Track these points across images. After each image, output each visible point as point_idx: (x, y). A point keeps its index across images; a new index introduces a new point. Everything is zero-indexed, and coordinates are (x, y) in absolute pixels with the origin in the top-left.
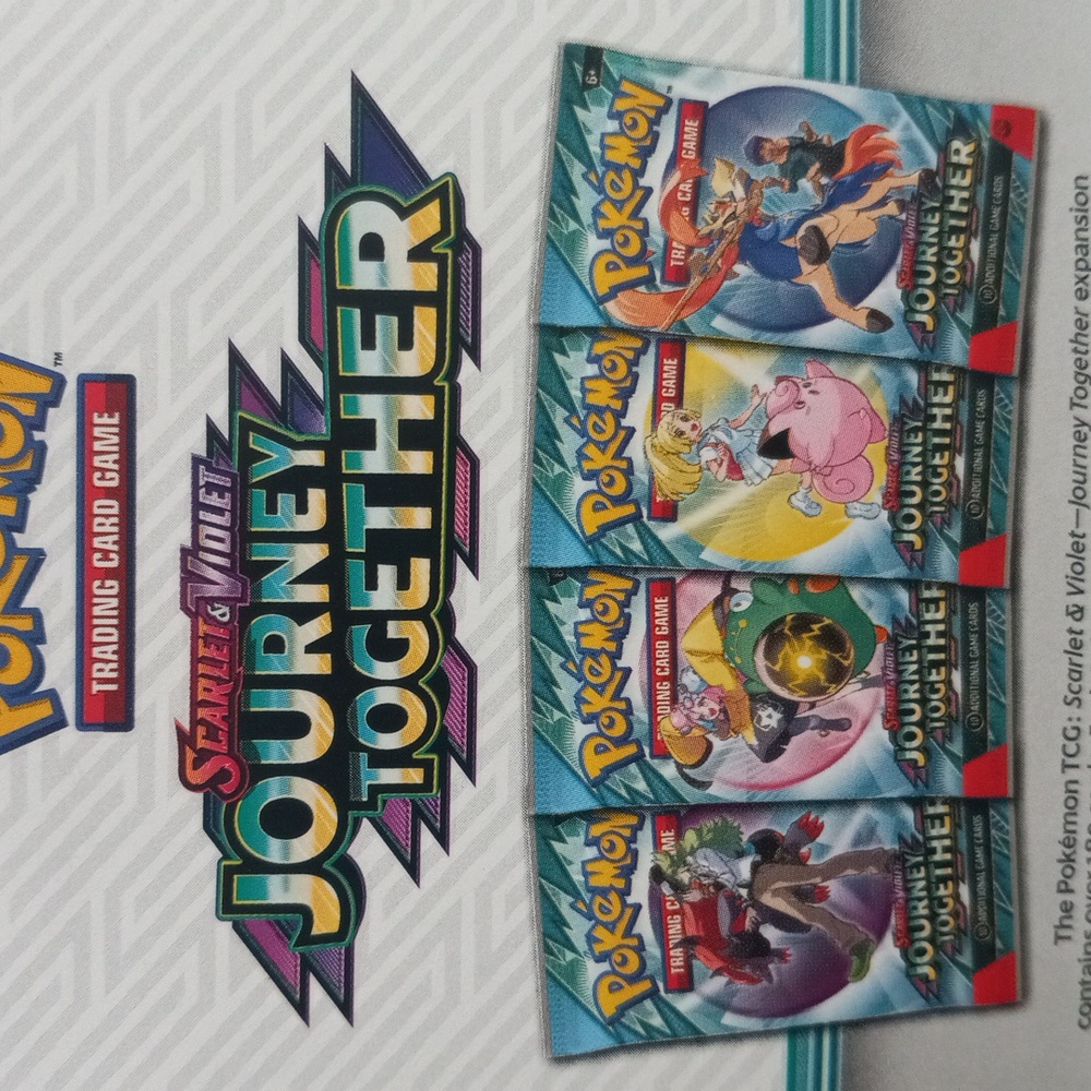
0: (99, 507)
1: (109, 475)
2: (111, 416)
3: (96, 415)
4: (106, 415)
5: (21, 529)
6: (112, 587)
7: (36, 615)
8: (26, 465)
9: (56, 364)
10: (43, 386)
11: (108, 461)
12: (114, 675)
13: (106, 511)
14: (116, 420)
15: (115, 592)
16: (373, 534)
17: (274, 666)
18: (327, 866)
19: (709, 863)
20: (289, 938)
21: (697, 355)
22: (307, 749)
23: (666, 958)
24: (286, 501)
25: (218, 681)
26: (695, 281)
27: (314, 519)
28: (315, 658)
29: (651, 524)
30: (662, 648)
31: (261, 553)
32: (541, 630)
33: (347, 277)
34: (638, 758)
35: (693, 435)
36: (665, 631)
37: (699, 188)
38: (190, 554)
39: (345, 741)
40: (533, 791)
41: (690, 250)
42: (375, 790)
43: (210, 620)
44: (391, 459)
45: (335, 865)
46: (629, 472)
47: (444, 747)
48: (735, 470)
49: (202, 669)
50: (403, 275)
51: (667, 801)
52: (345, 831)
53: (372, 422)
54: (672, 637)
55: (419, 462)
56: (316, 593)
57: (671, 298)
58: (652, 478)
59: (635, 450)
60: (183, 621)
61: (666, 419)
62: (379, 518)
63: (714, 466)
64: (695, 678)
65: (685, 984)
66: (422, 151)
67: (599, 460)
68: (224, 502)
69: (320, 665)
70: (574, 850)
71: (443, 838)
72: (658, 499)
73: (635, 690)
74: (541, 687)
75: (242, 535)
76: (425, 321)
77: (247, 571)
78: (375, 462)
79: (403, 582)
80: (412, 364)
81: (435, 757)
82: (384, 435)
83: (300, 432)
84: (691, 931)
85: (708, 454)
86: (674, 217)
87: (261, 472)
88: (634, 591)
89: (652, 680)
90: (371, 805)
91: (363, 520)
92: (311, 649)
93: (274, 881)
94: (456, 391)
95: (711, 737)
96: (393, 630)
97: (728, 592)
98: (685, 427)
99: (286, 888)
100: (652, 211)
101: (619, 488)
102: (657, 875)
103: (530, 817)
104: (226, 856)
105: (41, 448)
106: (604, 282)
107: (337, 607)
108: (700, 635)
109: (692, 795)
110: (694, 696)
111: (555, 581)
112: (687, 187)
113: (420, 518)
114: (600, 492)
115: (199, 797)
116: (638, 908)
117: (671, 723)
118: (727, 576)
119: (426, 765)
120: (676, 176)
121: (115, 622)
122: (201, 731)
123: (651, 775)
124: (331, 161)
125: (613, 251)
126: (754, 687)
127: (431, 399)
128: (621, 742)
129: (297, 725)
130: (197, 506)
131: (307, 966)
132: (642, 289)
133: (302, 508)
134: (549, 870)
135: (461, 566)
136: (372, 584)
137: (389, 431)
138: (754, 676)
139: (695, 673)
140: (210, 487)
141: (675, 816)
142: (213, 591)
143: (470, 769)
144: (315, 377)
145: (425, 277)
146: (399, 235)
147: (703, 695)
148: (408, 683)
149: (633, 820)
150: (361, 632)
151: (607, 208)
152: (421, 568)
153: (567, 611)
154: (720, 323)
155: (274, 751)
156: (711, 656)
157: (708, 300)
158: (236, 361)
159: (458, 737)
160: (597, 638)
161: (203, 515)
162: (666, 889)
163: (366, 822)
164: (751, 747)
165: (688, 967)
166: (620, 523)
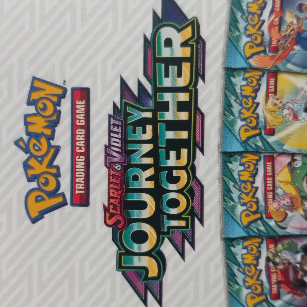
0: (79, 132)
1: (81, 121)
2: (82, 101)
3: (77, 101)
4: (80, 101)
5: (53, 139)
6: (82, 159)
7: (58, 168)
8: (54, 118)
9: (64, 84)
10: (60, 92)
11: (81, 116)
12: (83, 188)
13: (80, 133)
14: (84, 103)
15: (83, 160)
16: (168, 141)
17: (135, 185)
18: (153, 253)
19: (286, 255)
20: (141, 278)
21: (282, 77)
22: (147, 213)
23: (271, 288)
24: (139, 129)
25: (117, 190)
26: (280, 52)
27: (148, 135)
28: (149, 182)
29: (265, 137)
30: (270, 180)
31: (131, 147)
32: (226, 173)
33: (160, 53)
34: (261, 219)
35: (280, 105)
36: (270, 174)
37: (281, 21)
38: (108, 147)
39: (159, 211)
40: (224, 229)
41: (278, 41)
42: (169, 228)
43: (114, 170)
44: (174, 115)
45: (156, 253)
46: (257, 118)
47: (193, 214)
48: (296, 117)
49: (111, 186)
50: (179, 52)
51: (272, 234)
52: (159, 242)
53: (168, 103)
54: (273, 176)
55: (184, 116)
56: (149, 161)
57: (272, 58)
58: (266, 121)
59: (259, 111)
60: (106, 170)
61: (271, 100)
62: (170, 135)
63: (288, 116)
64: (282, 191)
65: (277, 297)
66: (185, 10)
67: (247, 114)
68: (119, 130)
69: (150, 185)
70: (239, 250)
71: (192, 245)
72: (268, 128)
73: (260, 195)
74: (226, 193)
75: (125, 141)
76: (186, 67)
77: (127, 153)
78: (169, 116)
79: (178, 157)
80: (182, 82)
81: (189, 217)
82: (172, 107)
83: (144, 106)
84: (280, 279)
85: (286, 112)
86: (273, 30)
87: (131, 120)
88: (259, 160)
89: (266, 191)
90: (168, 233)
91: (165, 136)
92: (148, 179)
93: (136, 258)
94: (196, 91)
95: (287, 212)
96: (175, 173)
97: (293, 160)
98: (278, 102)
99: (140, 260)
100: (265, 27)
101: (254, 124)
102: (268, 259)
103: (223, 238)
104: (119, 249)
105: (59, 112)
106: (248, 52)
107: (156, 166)
108: (283, 175)
109: (280, 232)
110: (281, 197)
111: (231, 156)
112: (277, 20)
113: (184, 135)
114: (247, 125)
115: (111, 229)
116: (261, 271)
117: (273, 206)
118: (293, 155)
119: (187, 220)
120: (273, 17)
121: (83, 170)
122: (111, 207)
123: (266, 224)
124: (155, 14)
125: (251, 42)
126: (302, 194)
127: (188, 94)
128: (255, 213)
129: (143, 205)
130: (110, 131)
131: (147, 288)
132: (262, 54)
133: (144, 132)
134: (230, 257)
135: (198, 151)
136: (168, 157)
137: (173, 105)
138: (302, 190)
139: (281, 189)
140: (114, 125)
141: (275, 239)
142: (115, 160)
143: (201, 221)
144: (149, 87)
145: (186, 52)
146: (177, 38)
147: (284, 197)
148: (180, 191)
149: (259, 240)
150: (164, 174)
151: (249, 27)
152: (184, 152)
153: (235, 167)
154: (290, 66)
155: (135, 214)
156: (287, 183)
157: (285, 58)
158: (123, 82)
159: (197, 210)
160: (246, 176)
161: (112, 134)
162: (271, 264)
163: (166, 239)
164: (301, 215)
165: (279, 291)
166: (254, 136)
